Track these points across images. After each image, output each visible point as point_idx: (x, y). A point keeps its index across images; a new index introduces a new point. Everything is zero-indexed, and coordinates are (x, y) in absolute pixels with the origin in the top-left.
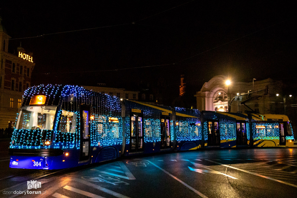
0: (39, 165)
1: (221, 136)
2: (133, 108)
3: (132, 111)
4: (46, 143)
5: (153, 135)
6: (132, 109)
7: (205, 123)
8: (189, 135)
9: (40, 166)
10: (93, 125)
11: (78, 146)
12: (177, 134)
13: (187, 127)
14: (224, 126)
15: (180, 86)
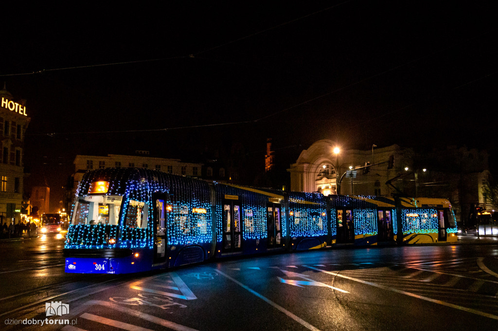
0: (102, 269)
1: (356, 229)
2: (227, 194)
3: (226, 198)
4: (110, 241)
5: (256, 230)
6: (225, 195)
7: (333, 212)
8: (309, 229)
9: (104, 269)
10: (170, 218)
11: (151, 245)
12: (292, 228)
13: (306, 218)
14: (360, 215)
15: (266, 156)
